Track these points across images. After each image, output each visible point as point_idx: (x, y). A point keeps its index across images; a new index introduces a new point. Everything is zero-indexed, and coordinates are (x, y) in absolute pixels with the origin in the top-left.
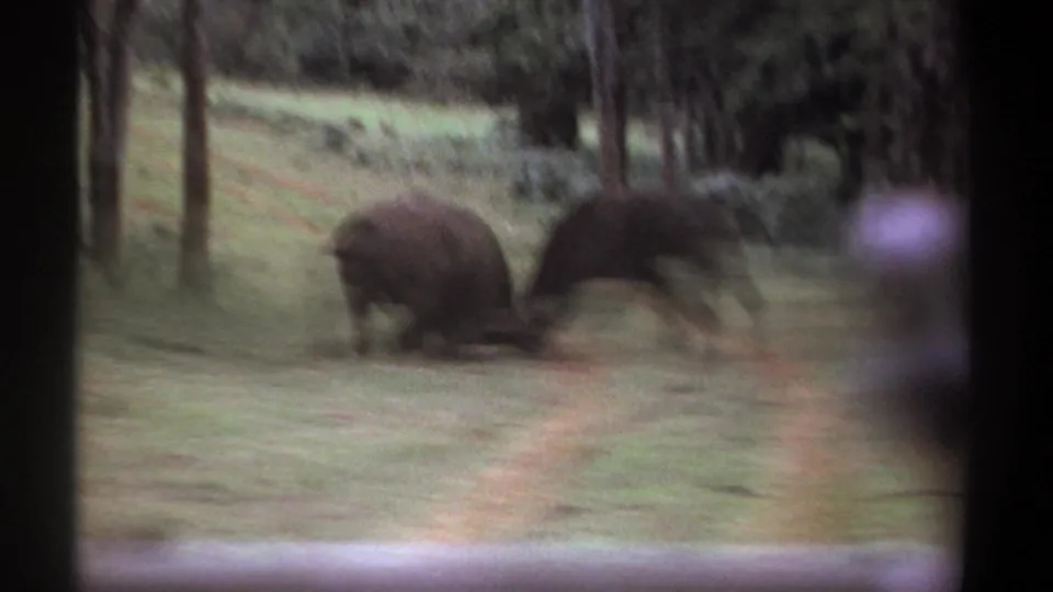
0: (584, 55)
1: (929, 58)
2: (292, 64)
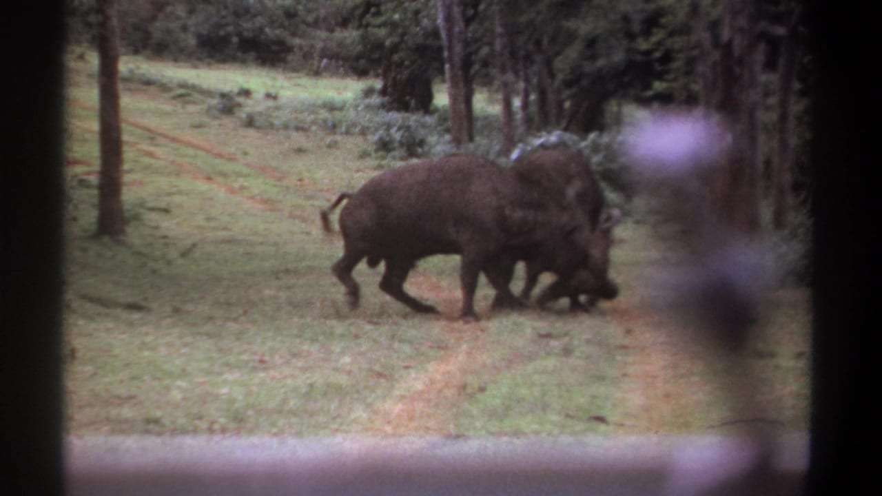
0: (435, 34)
1: (726, 34)
2: (192, 41)
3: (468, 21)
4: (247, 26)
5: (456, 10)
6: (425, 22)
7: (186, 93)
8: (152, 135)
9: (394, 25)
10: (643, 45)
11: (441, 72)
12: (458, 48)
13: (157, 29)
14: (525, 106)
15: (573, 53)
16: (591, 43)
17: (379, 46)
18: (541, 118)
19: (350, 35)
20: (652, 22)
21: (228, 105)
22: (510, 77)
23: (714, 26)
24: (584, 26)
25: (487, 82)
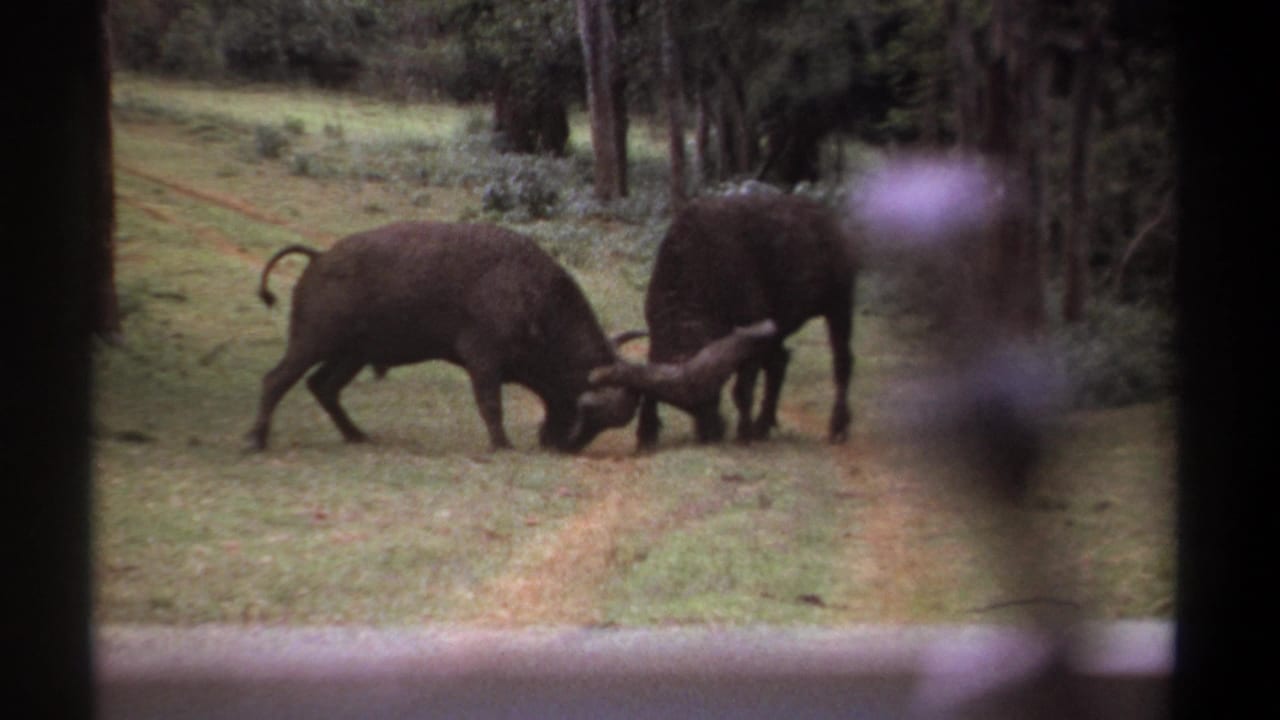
0: (575, 46)
1: (996, 44)
2: (219, 57)
3: (620, 30)
4: (299, 38)
5: (606, 16)
6: (559, 31)
7: (209, 130)
8: (160, 188)
9: (512, 35)
10: (874, 61)
11: (583, 97)
12: (607, 68)
13: (169, 42)
14: (704, 142)
15: (775, 71)
16: (801, 62)
17: (493, 64)
18: (730, 161)
19: (449, 50)
20: (889, 29)
21: (270, 146)
22: (681, 104)
23: (979, 37)
24: (791, 35)
25: (648, 110)
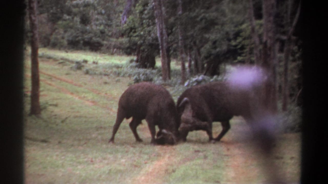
0: (156, 39)
1: (264, 39)
2: (65, 42)
3: (168, 35)
4: (86, 37)
5: (164, 31)
6: (152, 35)
7: (63, 62)
8: (51, 77)
9: (141, 36)
10: (233, 43)
11: (158, 53)
12: (165, 45)
13: (53, 38)
14: (190, 66)
15: (208, 46)
16: (214, 43)
17: (135, 44)
18: (196, 70)
19: (124, 40)
20: (237, 35)
21: (79, 66)
22: (184, 55)
23: (260, 36)
24: (212, 36)
25: (176, 57)
